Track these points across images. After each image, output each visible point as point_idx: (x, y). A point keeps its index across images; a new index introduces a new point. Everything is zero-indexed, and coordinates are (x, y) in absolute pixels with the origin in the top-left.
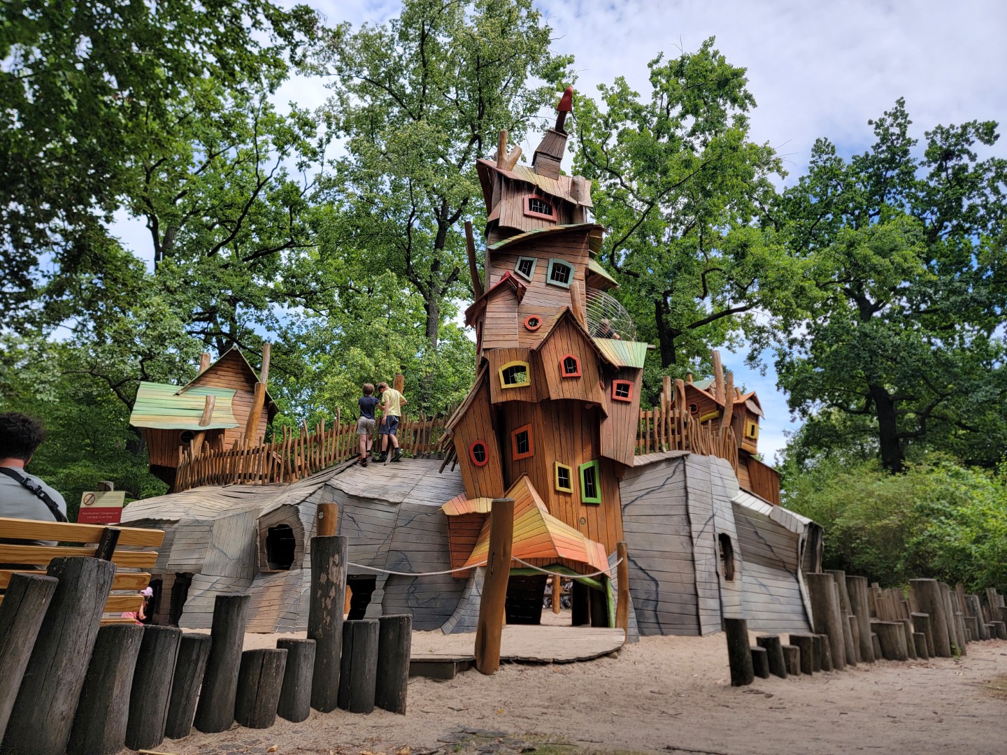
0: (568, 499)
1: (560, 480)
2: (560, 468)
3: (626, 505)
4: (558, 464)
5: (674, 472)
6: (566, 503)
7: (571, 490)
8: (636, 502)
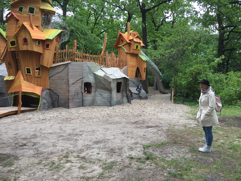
0: (30, 76)
1: (27, 71)
2: (27, 68)
3: (50, 77)
4: (26, 68)
5: (65, 68)
6: (30, 77)
7: (31, 74)
8: (54, 76)
